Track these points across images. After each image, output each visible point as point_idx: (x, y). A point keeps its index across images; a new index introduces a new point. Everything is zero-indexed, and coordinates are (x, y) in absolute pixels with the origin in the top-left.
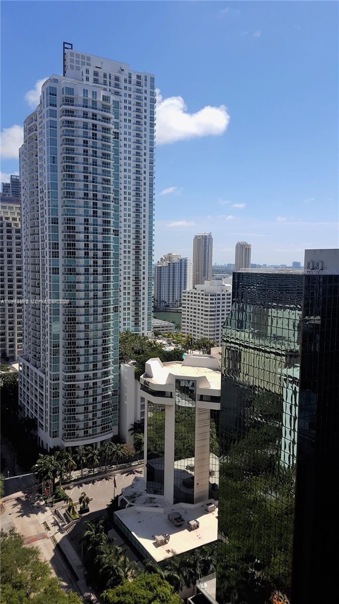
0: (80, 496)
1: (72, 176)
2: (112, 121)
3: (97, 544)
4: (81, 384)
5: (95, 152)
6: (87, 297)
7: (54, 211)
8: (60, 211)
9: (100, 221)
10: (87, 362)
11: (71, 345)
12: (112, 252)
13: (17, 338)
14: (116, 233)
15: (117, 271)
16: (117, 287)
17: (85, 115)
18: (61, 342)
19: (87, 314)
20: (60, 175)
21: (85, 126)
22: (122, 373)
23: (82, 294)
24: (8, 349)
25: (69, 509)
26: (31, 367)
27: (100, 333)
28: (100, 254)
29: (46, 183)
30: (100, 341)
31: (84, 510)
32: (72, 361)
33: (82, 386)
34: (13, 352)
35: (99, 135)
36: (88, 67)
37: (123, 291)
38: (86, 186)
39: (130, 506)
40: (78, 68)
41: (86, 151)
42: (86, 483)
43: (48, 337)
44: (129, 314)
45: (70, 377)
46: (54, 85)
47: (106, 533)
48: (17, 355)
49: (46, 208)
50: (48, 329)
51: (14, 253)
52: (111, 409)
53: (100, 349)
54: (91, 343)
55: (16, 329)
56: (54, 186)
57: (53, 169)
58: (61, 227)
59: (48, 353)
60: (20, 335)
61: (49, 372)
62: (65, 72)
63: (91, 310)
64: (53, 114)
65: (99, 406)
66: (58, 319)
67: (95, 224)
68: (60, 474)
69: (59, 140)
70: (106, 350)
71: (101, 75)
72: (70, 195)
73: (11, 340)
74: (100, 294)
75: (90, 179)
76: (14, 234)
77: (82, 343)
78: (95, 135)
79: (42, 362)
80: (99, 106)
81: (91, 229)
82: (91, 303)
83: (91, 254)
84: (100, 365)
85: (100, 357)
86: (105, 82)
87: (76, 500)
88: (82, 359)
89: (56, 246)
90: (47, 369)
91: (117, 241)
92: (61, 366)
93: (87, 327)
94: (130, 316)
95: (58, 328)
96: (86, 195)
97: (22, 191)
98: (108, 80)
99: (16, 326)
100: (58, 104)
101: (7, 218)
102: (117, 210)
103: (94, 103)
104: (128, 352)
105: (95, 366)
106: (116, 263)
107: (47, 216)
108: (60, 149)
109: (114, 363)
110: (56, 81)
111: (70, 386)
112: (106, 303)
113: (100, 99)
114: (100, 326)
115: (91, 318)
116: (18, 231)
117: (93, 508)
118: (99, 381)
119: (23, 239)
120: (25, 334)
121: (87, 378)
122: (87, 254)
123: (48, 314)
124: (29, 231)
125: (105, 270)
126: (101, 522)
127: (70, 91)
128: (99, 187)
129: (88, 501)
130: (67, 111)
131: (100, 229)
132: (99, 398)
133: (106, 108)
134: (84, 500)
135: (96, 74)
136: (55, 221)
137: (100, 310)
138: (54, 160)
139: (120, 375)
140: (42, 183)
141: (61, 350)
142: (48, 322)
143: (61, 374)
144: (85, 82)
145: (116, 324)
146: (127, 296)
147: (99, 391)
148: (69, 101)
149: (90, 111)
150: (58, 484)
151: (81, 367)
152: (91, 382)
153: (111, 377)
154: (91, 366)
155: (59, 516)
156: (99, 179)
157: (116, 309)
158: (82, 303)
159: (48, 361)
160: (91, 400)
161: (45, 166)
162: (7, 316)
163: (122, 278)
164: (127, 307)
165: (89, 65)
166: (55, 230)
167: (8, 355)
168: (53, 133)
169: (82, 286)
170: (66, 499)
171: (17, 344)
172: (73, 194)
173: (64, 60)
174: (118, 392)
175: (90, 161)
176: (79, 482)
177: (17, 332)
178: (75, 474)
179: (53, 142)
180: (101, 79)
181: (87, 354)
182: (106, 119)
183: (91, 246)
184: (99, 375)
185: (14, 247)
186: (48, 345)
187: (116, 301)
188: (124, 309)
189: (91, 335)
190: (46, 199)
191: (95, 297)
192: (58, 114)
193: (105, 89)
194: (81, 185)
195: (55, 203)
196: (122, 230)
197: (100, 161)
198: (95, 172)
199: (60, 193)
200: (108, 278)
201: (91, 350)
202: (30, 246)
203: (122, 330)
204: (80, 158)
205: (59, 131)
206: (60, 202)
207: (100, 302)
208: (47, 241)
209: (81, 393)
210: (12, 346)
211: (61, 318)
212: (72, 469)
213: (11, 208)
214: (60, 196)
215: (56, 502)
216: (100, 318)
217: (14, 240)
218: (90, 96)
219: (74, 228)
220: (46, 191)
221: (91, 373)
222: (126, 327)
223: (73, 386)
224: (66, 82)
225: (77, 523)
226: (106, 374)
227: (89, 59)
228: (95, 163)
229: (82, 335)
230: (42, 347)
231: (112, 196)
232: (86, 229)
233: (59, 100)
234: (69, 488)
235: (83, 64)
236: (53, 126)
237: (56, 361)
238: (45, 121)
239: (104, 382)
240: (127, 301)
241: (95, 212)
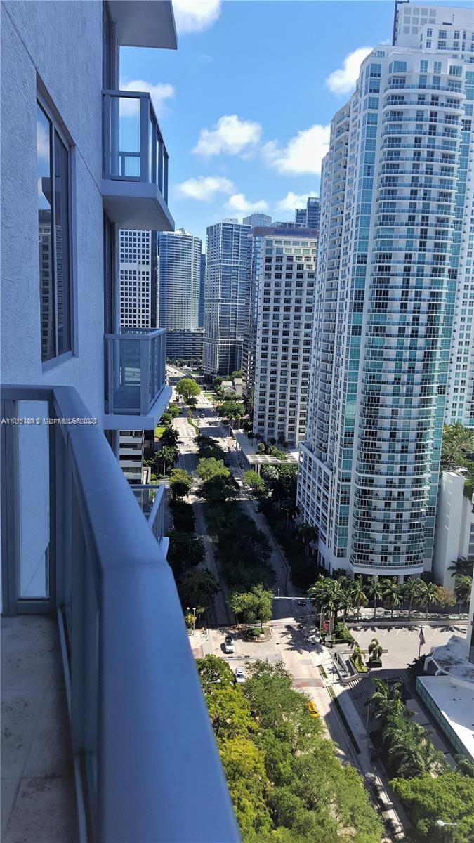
0: (370, 643)
1: (393, 192)
2: (461, 104)
3: (388, 712)
4: (382, 491)
5: (431, 154)
6: (398, 369)
7: (363, 245)
8: (371, 244)
9: (429, 256)
10: (391, 461)
11: (371, 435)
12: (443, 303)
13: (299, 419)
14: (453, 274)
15: (448, 332)
16: (446, 357)
17: (421, 100)
18: (357, 431)
19: (396, 394)
20: (375, 192)
21: (420, 116)
22: (444, 485)
23: (392, 365)
24: (287, 432)
25: (354, 657)
26: (314, 459)
27: (414, 423)
28: (424, 306)
29: (355, 205)
30: (413, 435)
31: (374, 663)
32: (370, 457)
33: (382, 495)
34: (293, 436)
35: (440, 127)
36: (430, 26)
37: (455, 363)
38: (413, 205)
39: (442, 674)
40: (415, 31)
41: (417, 154)
42: (380, 627)
43: (339, 422)
44: (462, 398)
45: (365, 480)
46: (377, 61)
47: (404, 702)
48: (297, 442)
49: (352, 241)
50: (340, 411)
51: (304, 305)
52: (422, 533)
53: (412, 446)
54: (399, 435)
55: (299, 406)
56: (366, 208)
57: (367, 184)
58: (370, 267)
59: (338, 443)
60: (303, 415)
61: (338, 469)
62: (395, 39)
63: (403, 389)
64: (373, 104)
65: (405, 527)
66: (354, 398)
67: (421, 261)
68: (345, 607)
69: (379, 141)
70: (421, 448)
71: (450, 34)
72: (387, 220)
73: (292, 421)
74: (419, 365)
75: (420, 194)
76: (306, 280)
77: (386, 434)
78: (433, 128)
79: (329, 454)
80: (444, 83)
81: (414, 268)
82: (404, 378)
83: (411, 306)
84: (410, 468)
85: (411, 457)
86: (456, 45)
87: (364, 646)
88: (385, 457)
89: (360, 295)
90: (336, 465)
91: (452, 286)
92: (355, 463)
93: (395, 412)
94: (464, 402)
95: (354, 410)
96: (412, 218)
97: (322, 219)
98: (460, 41)
99: (299, 403)
100: (382, 89)
101: (299, 258)
102: (457, 239)
103: (437, 79)
104: (457, 455)
105: (403, 469)
106: (449, 321)
107: (351, 253)
108: (379, 154)
109: (433, 468)
110: (381, 54)
111: (364, 491)
112: (427, 380)
113: (445, 72)
114: (415, 412)
115: (402, 400)
116: (311, 275)
117: (387, 663)
118: (408, 491)
119: (317, 286)
120: (309, 415)
121: (389, 483)
122: (404, 306)
123: (341, 390)
124: (325, 275)
125: (429, 331)
126: (397, 684)
127: (401, 66)
128: (433, 205)
129: (380, 652)
130: (394, 97)
131: (428, 269)
132: (406, 515)
133: (453, 86)
134: (375, 650)
135: (443, 34)
136: (362, 260)
137: (417, 389)
138: (369, 171)
139: (440, 487)
140: (349, 206)
141: (356, 441)
142: (340, 400)
143: (354, 474)
144: (425, 50)
145: (441, 412)
146: (461, 371)
147: (407, 505)
148: (398, 82)
149: (429, 92)
150: (341, 619)
151: (383, 468)
152: (395, 491)
153: (426, 488)
154: (397, 468)
155: (340, 662)
156: (434, 193)
157: (442, 390)
158: (391, 377)
159: (337, 453)
160: (393, 515)
161: (357, 180)
162: (289, 390)
163: (455, 343)
164: (460, 387)
165: (432, 22)
166: (361, 272)
167: (287, 440)
168: (371, 132)
169: (392, 353)
170: (350, 642)
171: (298, 426)
172: (393, 218)
173: (396, 21)
174: (436, 511)
175: (423, 168)
176: (370, 624)
177: (299, 411)
178: (366, 612)
179: (370, 145)
180: (450, 41)
181: (392, 450)
182: (453, 102)
183: (412, 294)
184: (408, 483)
185: (305, 297)
186: (338, 432)
187: (444, 377)
188: (456, 390)
189: (401, 424)
190: (353, 229)
191: (412, 370)
192: (381, 104)
193: (455, 57)
194: (406, 204)
195: (364, 234)
196: (462, 270)
197: (437, 166)
198: (428, 184)
199: (374, 218)
200: (434, 343)
201: (399, 446)
202: (325, 295)
203: (448, 421)
204: (408, 165)
205: (380, 129)
206: (372, 231)
207: (418, 377)
208: (348, 289)
209: (381, 504)
210: (292, 429)
211: (360, 396)
212: (356, 604)
213: (304, 243)
214: (372, 222)
215: (337, 643)
216: (416, 400)
217: (305, 288)
218: (431, 70)
219: (388, 268)
220: (354, 217)
221: (396, 479)
222: (457, 417)
223: (370, 492)
224: (395, 54)
225: (364, 679)
226: (418, 482)
227: (433, 13)
228: (429, 171)
229: (387, 423)
230: (330, 434)
231: (452, 218)
232: (407, 269)
233: (384, 81)
234: (355, 629)
235: (424, 22)
236: (372, 121)
237: (348, 455)
238: (361, 116)
239: (414, 493)
240: (460, 379)
241: (423, 244)
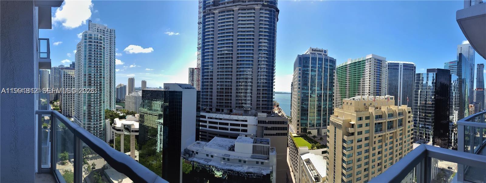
0: (93, 163)
1: (91, 61)
2: (103, 43)
3: (98, 180)
4: (93, 126)
5: (97, 53)
6: (94, 98)
7: (85, 72)
8: (87, 72)
9: (99, 74)
10: (94, 119)
11: (89, 113)
12: (102, 84)
13: (73, 110)
14: (104, 78)
15: (104, 90)
16: (104, 95)
17: (95, 42)
18: (86, 113)
19: (94, 104)
20: (87, 61)
21: (95, 45)
22: (106, 123)
23: (93, 97)
24: (70, 114)
25: (88, 167)
26: (77, 120)
27: (98, 110)
28: (99, 84)
29: (83, 63)
30: (99, 112)
31: (93, 168)
32: (90, 118)
33: (93, 127)
34: (72, 115)
35: (99, 48)
37: (106, 96)
38: (95, 64)
39: (109, 168)
40: (93, 28)
41: (95, 53)
42: (94, 159)
43: (82, 111)
44: (108, 103)
45: (89, 124)
46: (86, 33)
47: (101, 177)
48: (73, 116)
49: (83, 71)
50: (82, 108)
51: (73, 85)
52: (102, 135)
53: (98, 115)
54: (96, 113)
55: (72, 108)
56: (85, 64)
57: (85, 59)
58: (87, 76)
59: (82, 116)
60: (74, 109)
61: (82, 122)
62: (89, 29)
63: (96, 102)
64: (86, 42)
65: (98, 134)
66: (85, 105)
67: (97, 75)
68: (86, 155)
69: (87, 50)
70: (100, 115)
71: (99, 29)
72: (90, 67)
73: (71, 111)
74: (98, 97)
75: (96, 61)
76: (73, 79)
77: (93, 113)
78: (97, 48)
79: (80, 118)
80: (99, 39)
81: (96, 77)
82: (96, 100)
83: (96, 85)
84: (98, 120)
85: (98, 118)
86: (100, 31)
87: (90, 165)
88: (93, 118)
89: (85, 82)
90: (82, 121)
91: (104, 80)
92: (86, 120)
93: (94, 108)
95: (85, 108)
96: (95, 66)
97: (76, 66)
98: (101, 31)
99: (73, 107)
100: (87, 39)
101: (71, 75)
102: (104, 71)
103: (97, 38)
104: (108, 116)
105: (97, 120)
106: (104, 87)
107: (83, 73)
108: (87, 53)
109: (103, 119)
110: (87, 32)
111: (89, 127)
112: (100, 100)
113: (99, 37)
114: (98, 107)
115: (96, 105)
116: (74, 78)
117: (97, 168)
118: (98, 125)
119: (76, 81)
120: (75, 109)
121: (94, 124)
122: (94, 85)
123: (82, 103)
124: (77, 78)
125: (100, 90)
126: (99, 173)
127: (91, 35)
128: (99, 64)
129: (95, 165)
130: (90, 41)
131: (99, 77)
132: (98, 131)
133: (101, 40)
134: (94, 165)
135: (98, 29)
136: (85, 75)
137: (98, 102)
138: (85, 56)
139: (105, 124)
140: (82, 63)
141: (86, 115)
142: (82, 106)
143: (86, 123)
144: (95, 32)
145: (104, 107)
146: (107, 98)
147: (98, 129)
148: (90, 38)
149: (96, 41)
150: (85, 158)
151: (92, 121)
152: (96, 126)
153: (102, 124)
154: (96, 120)
155: (85, 169)
156: (99, 61)
157: (104, 102)
158: (93, 100)
159: (82, 118)
160: (96, 132)
161: (83, 58)
162: (70, 104)
163: (105, 92)
164: (107, 101)
165: (96, 27)
166: (85, 77)
167: (70, 115)
168: (85, 48)
170: (87, 164)
171: (73, 112)
172: (91, 66)
173: (89, 26)
174: (105, 129)
175: (96, 56)
176: (91, 159)
177: (73, 109)
178: (90, 156)
179: (85, 51)
180: (99, 31)
181: (94, 116)
182: (101, 43)
183: (96, 82)
184: (98, 124)
185: (73, 83)
186: (82, 113)
187: (104, 99)
188: (106, 102)
189: (96, 110)
190: (83, 68)
191: (97, 98)
192: (87, 42)
193: (100, 34)
194: (93, 63)
195: (85, 69)
196: (105, 77)
197: (99, 56)
198: (97, 59)
199: (87, 66)
200: (101, 92)
201: (96, 115)
202: (77, 82)
203: (105, 109)
204: (93, 55)
205: (87, 47)
206: (87, 69)
207: (99, 100)
208: (83, 81)
209: (92, 129)
210: (71, 113)
211: (86, 105)
212: (89, 154)
213: (72, 71)
214: (87, 67)
215: (84, 164)
216: (98, 105)
217: (73, 81)
218: (96, 36)
219: (91, 77)
220: (83, 66)
221: (96, 123)
222: (107, 108)
223: (90, 127)
224: (90, 32)
225: (91, 172)
226: (101, 123)
227: (96, 25)
228: (97, 57)
229: (93, 110)
230: (80, 114)
231: (103, 66)
232: (94, 77)
233: (87, 38)
234: (88, 160)
235: (94, 26)
236: (86, 46)
237: (85, 118)
238: (83, 45)
239: (100, 126)
240: (107, 99)
241: (97, 72)
